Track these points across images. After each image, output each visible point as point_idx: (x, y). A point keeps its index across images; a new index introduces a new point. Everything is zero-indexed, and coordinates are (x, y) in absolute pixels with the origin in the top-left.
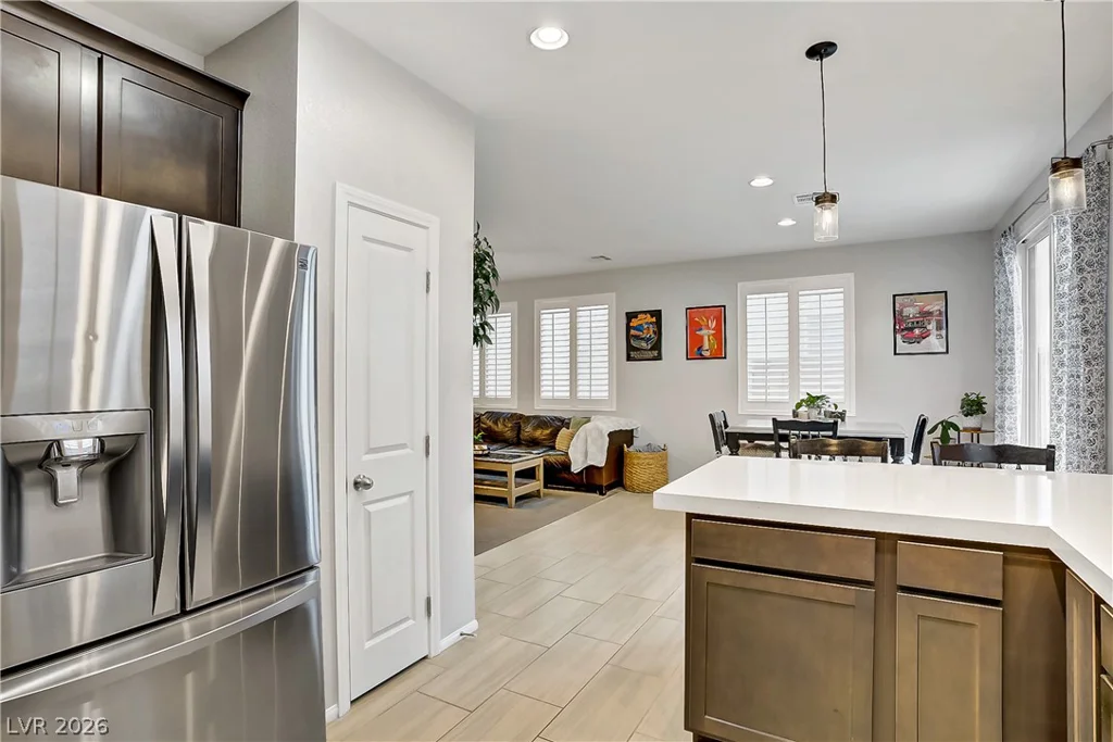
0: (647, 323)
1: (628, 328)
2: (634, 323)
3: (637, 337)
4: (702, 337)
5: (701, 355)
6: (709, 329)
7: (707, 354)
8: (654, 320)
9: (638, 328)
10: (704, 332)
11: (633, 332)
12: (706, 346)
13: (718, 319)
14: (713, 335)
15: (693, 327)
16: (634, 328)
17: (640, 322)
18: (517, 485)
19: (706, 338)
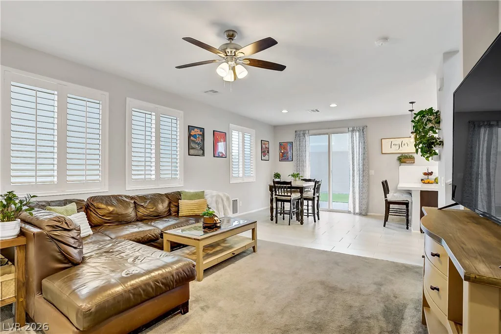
0: (198, 134)
1: (190, 136)
2: (193, 133)
3: (194, 141)
8: (201, 133)
9: (195, 136)
11: (192, 138)
16: (192, 136)
17: (195, 133)
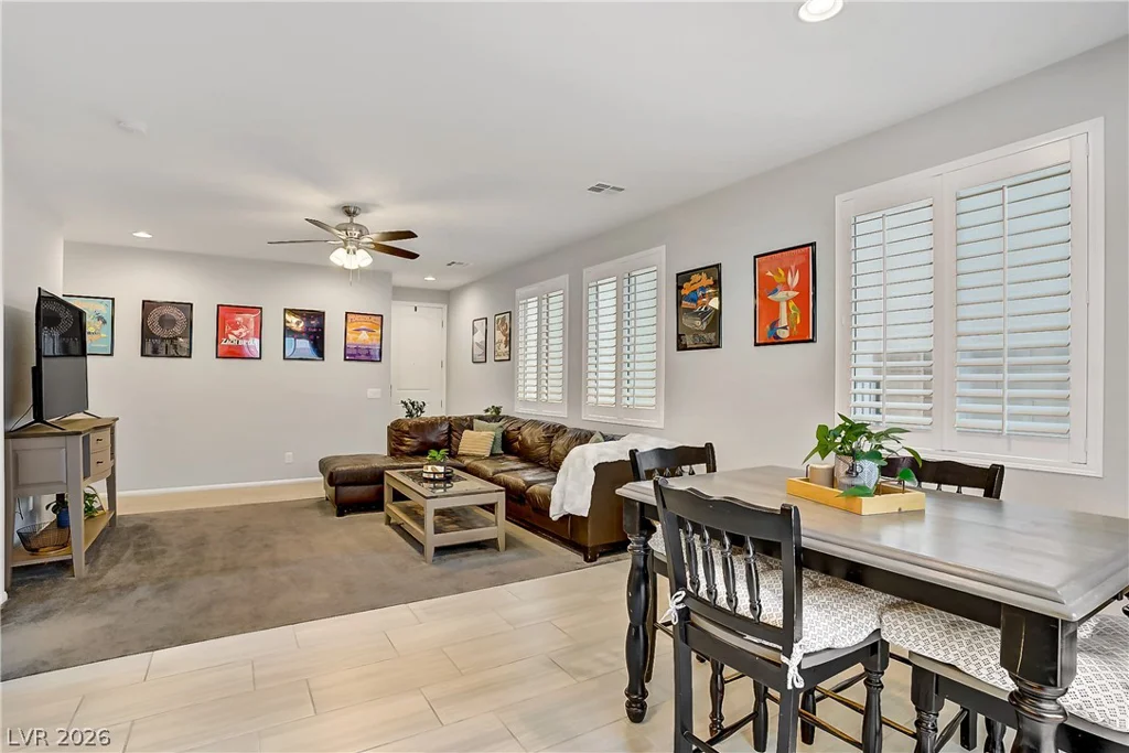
0: (702, 288)
1: (679, 298)
2: (686, 289)
3: (690, 312)
4: (777, 305)
5: (777, 337)
6: (788, 289)
7: (784, 334)
8: (711, 280)
9: (691, 297)
10: (781, 296)
11: (685, 304)
12: (784, 321)
13: (802, 269)
14: (794, 299)
15: (764, 288)
16: (688, 298)
17: (693, 288)
18: (438, 531)
19: (783, 306)
